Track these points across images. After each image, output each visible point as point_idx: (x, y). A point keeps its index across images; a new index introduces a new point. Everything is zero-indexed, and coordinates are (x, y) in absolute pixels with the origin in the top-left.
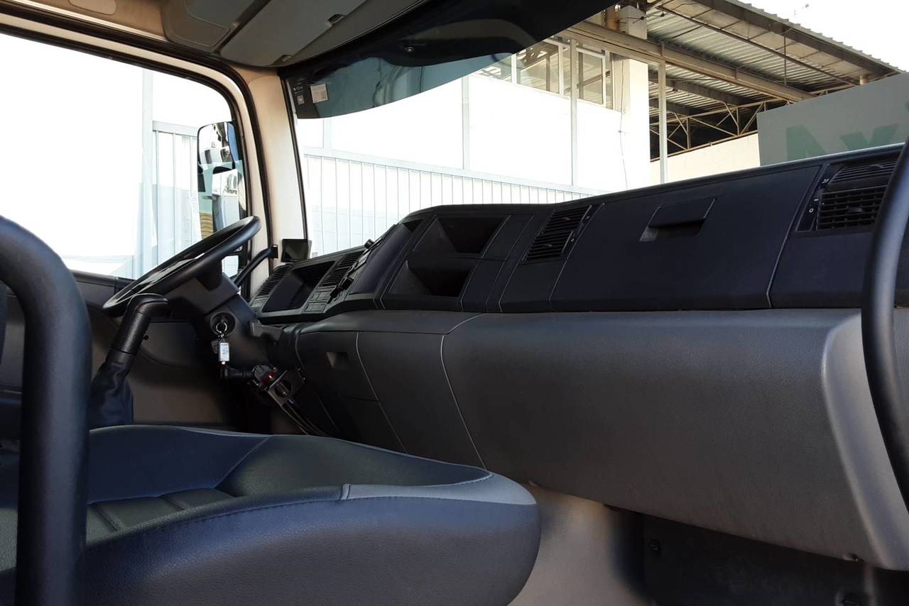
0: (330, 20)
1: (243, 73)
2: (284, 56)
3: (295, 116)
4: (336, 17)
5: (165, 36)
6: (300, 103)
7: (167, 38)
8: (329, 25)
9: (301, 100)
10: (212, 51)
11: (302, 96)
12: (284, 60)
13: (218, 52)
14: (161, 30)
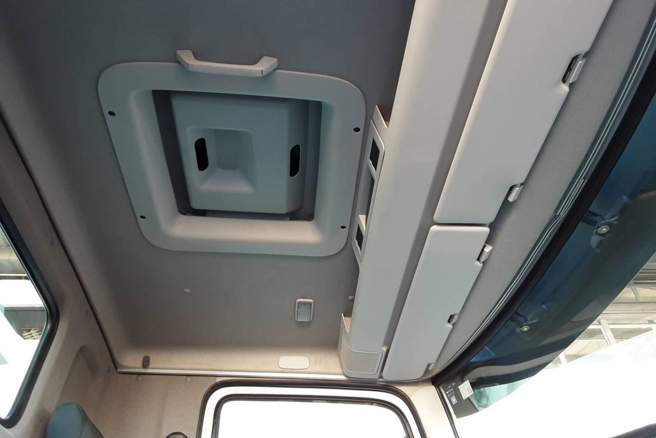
0: (449, 321)
1: (404, 389)
2: (429, 365)
3: (454, 416)
4: (451, 317)
5: (344, 375)
6: (454, 404)
7: (346, 376)
8: (450, 326)
9: (454, 400)
10: (376, 376)
11: (454, 397)
12: (430, 368)
13: (381, 377)
14: (340, 371)
